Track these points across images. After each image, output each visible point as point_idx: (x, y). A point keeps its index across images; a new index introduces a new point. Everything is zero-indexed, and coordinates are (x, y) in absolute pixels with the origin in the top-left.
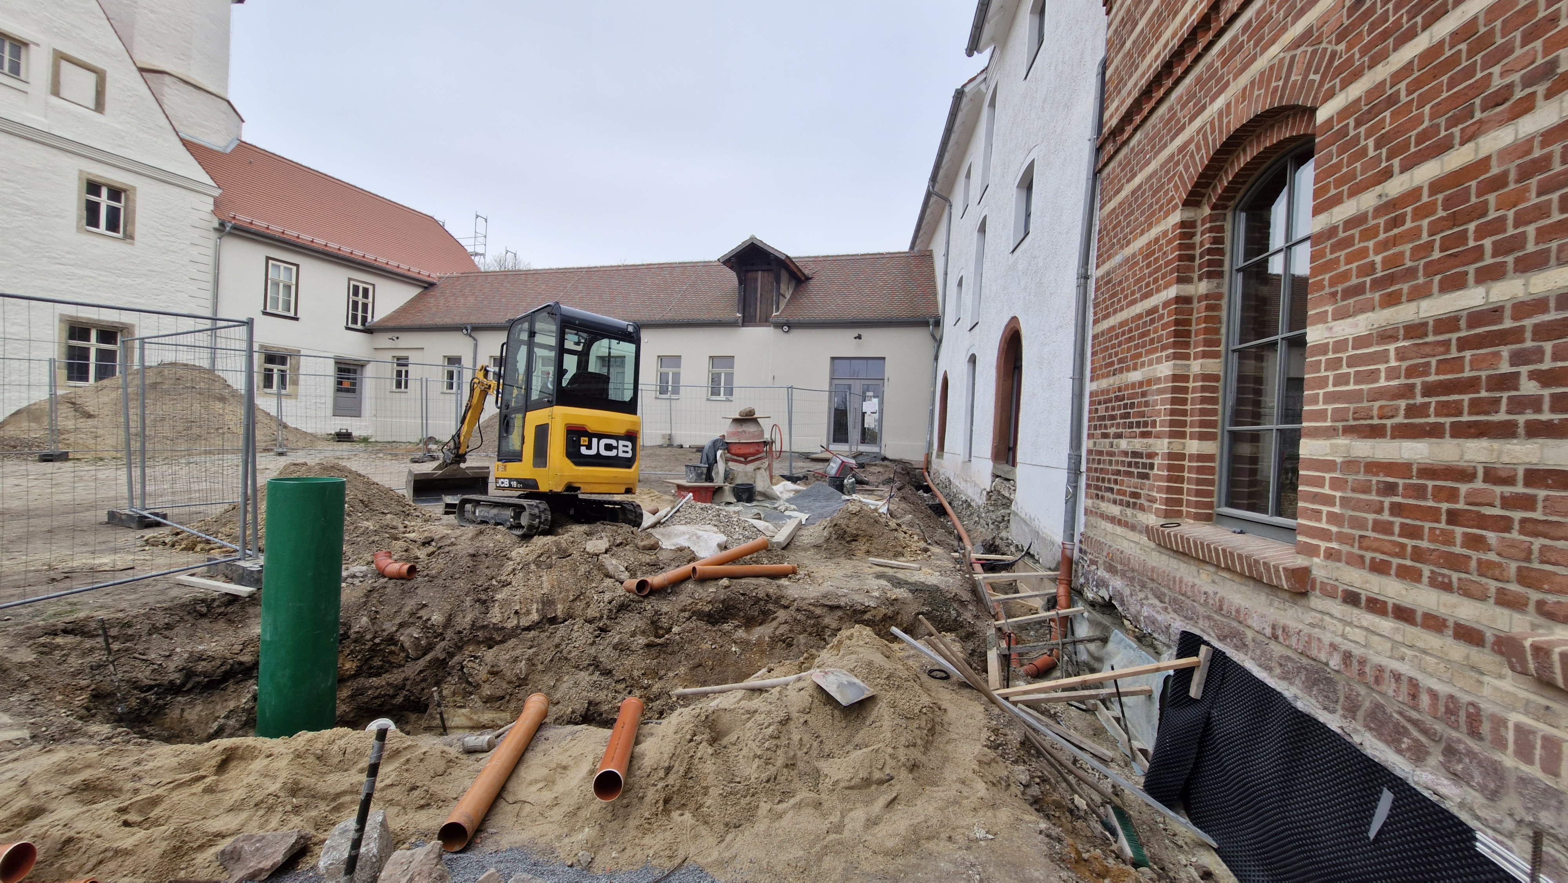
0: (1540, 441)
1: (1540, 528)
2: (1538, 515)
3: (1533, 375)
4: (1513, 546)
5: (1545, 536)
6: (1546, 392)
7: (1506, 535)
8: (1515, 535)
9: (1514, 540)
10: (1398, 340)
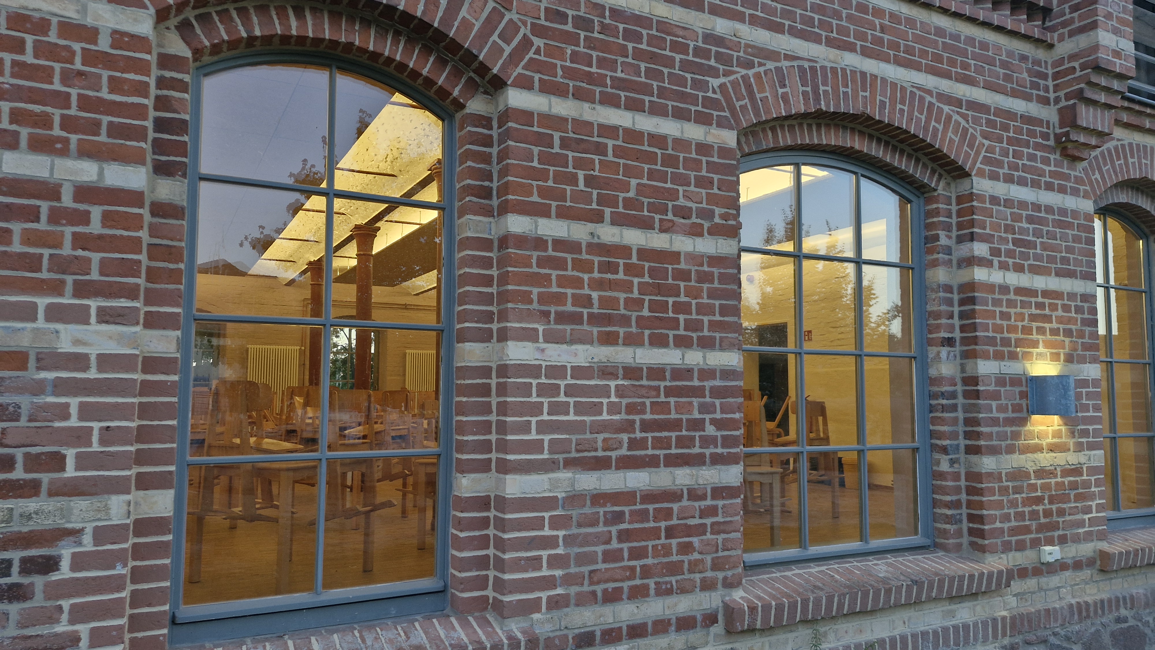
0: (718, 467)
1: (722, 527)
2: (720, 519)
3: (713, 422)
4: (708, 544)
5: (724, 532)
6: (719, 434)
7: (704, 537)
8: (709, 536)
9: (708, 540)
10: (617, 378)
